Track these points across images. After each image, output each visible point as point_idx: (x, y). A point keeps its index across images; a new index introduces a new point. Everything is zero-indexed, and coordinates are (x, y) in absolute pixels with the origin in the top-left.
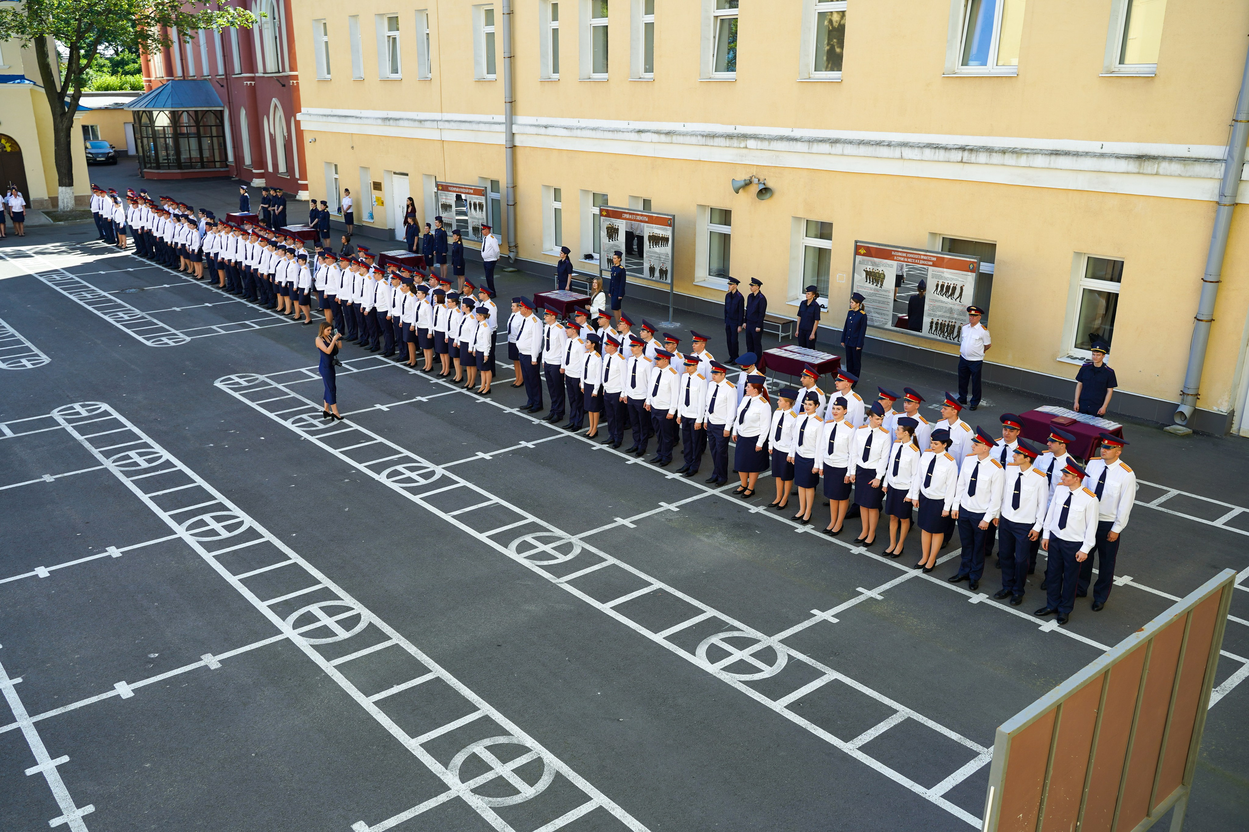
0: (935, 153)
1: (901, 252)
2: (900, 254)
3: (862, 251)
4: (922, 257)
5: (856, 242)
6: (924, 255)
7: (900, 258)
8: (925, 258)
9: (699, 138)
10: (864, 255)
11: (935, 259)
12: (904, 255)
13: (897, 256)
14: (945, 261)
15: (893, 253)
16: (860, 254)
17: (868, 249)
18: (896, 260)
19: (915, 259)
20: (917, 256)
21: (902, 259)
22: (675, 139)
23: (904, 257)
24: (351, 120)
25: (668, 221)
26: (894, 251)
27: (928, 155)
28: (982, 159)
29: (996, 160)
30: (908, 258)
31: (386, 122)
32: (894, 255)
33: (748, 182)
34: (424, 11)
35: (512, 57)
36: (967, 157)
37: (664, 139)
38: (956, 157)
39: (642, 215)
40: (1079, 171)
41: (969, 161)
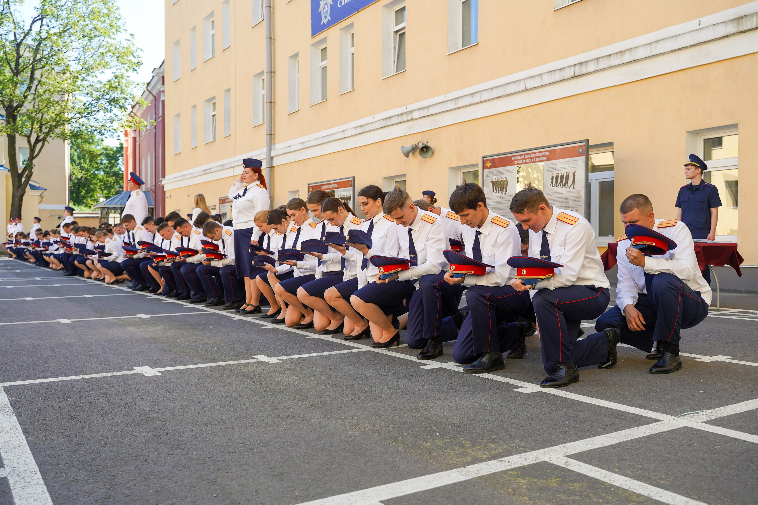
0: (552, 75)
1: (519, 155)
2: (519, 158)
3: (488, 164)
4: (538, 155)
5: (483, 157)
6: (539, 152)
7: (519, 162)
8: (540, 154)
9: (381, 122)
10: (491, 167)
11: (548, 153)
12: (522, 157)
13: (516, 160)
14: (557, 152)
15: (513, 158)
16: (487, 168)
17: (492, 161)
18: (516, 164)
19: (532, 158)
20: (532, 156)
21: (521, 162)
22: (366, 129)
23: (522, 159)
24: (188, 177)
25: (350, 183)
26: (514, 156)
27: (547, 79)
28: (591, 67)
29: (603, 64)
30: (525, 159)
31: (206, 172)
32: (514, 160)
33: (414, 146)
34: (228, 90)
35: (271, 102)
36: (578, 70)
37: (359, 130)
38: (569, 73)
39: (334, 183)
40: (680, 49)
41: (581, 73)
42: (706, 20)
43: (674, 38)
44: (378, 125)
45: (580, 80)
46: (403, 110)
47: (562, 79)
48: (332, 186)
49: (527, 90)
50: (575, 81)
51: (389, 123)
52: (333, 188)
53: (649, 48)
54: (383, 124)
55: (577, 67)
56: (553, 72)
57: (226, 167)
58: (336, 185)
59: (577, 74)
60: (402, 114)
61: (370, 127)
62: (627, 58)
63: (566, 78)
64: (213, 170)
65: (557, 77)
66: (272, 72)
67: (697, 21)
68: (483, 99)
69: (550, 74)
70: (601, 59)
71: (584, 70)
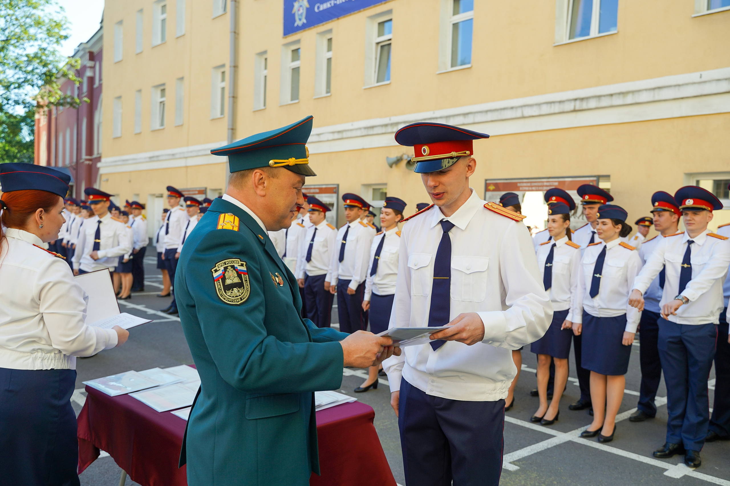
0: (551, 106)
1: (525, 182)
2: (525, 184)
3: (492, 187)
4: (545, 184)
5: (486, 180)
6: (547, 182)
7: (525, 188)
8: (548, 184)
9: (363, 130)
10: (494, 190)
12: (529, 184)
13: (522, 187)
15: (519, 185)
16: (489, 190)
17: (496, 185)
18: (522, 190)
19: (539, 186)
20: (540, 184)
21: (527, 188)
22: (345, 135)
23: (529, 186)
24: (130, 162)
25: (334, 190)
26: (520, 183)
27: (545, 109)
28: (593, 104)
29: (605, 102)
30: (532, 186)
31: (152, 159)
32: (519, 187)
33: (399, 158)
34: (182, 79)
35: (234, 98)
36: (578, 105)
37: (336, 136)
38: (570, 106)
39: (314, 188)
40: (682, 98)
41: (581, 108)
42: (708, 75)
43: (677, 88)
44: (358, 133)
45: (579, 114)
46: (386, 121)
47: (561, 111)
48: (312, 191)
49: (523, 117)
50: (573, 115)
51: (371, 132)
52: (314, 193)
53: (651, 93)
54: (364, 132)
55: (578, 103)
56: (553, 104)
57: (177, 156)
58: (317, 191)
59: (577, 108)
60: (386, 125)
61: (349, 134)
62: (629, 99)
63: (566, 110)
64: (161, 158)
65: (556, 108)
66: (235, 67)
67: (698, 74)
68: (477, 120)
69: (549, 105)
70: (603, 98)
71: (585, 105)
